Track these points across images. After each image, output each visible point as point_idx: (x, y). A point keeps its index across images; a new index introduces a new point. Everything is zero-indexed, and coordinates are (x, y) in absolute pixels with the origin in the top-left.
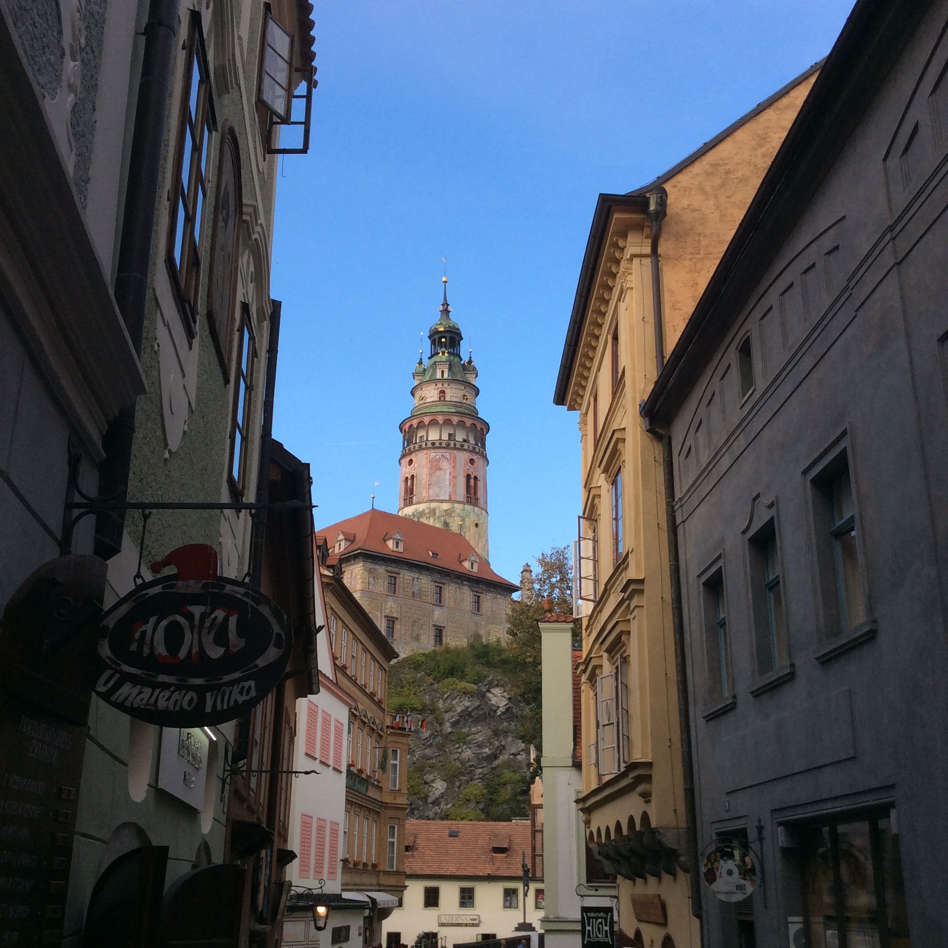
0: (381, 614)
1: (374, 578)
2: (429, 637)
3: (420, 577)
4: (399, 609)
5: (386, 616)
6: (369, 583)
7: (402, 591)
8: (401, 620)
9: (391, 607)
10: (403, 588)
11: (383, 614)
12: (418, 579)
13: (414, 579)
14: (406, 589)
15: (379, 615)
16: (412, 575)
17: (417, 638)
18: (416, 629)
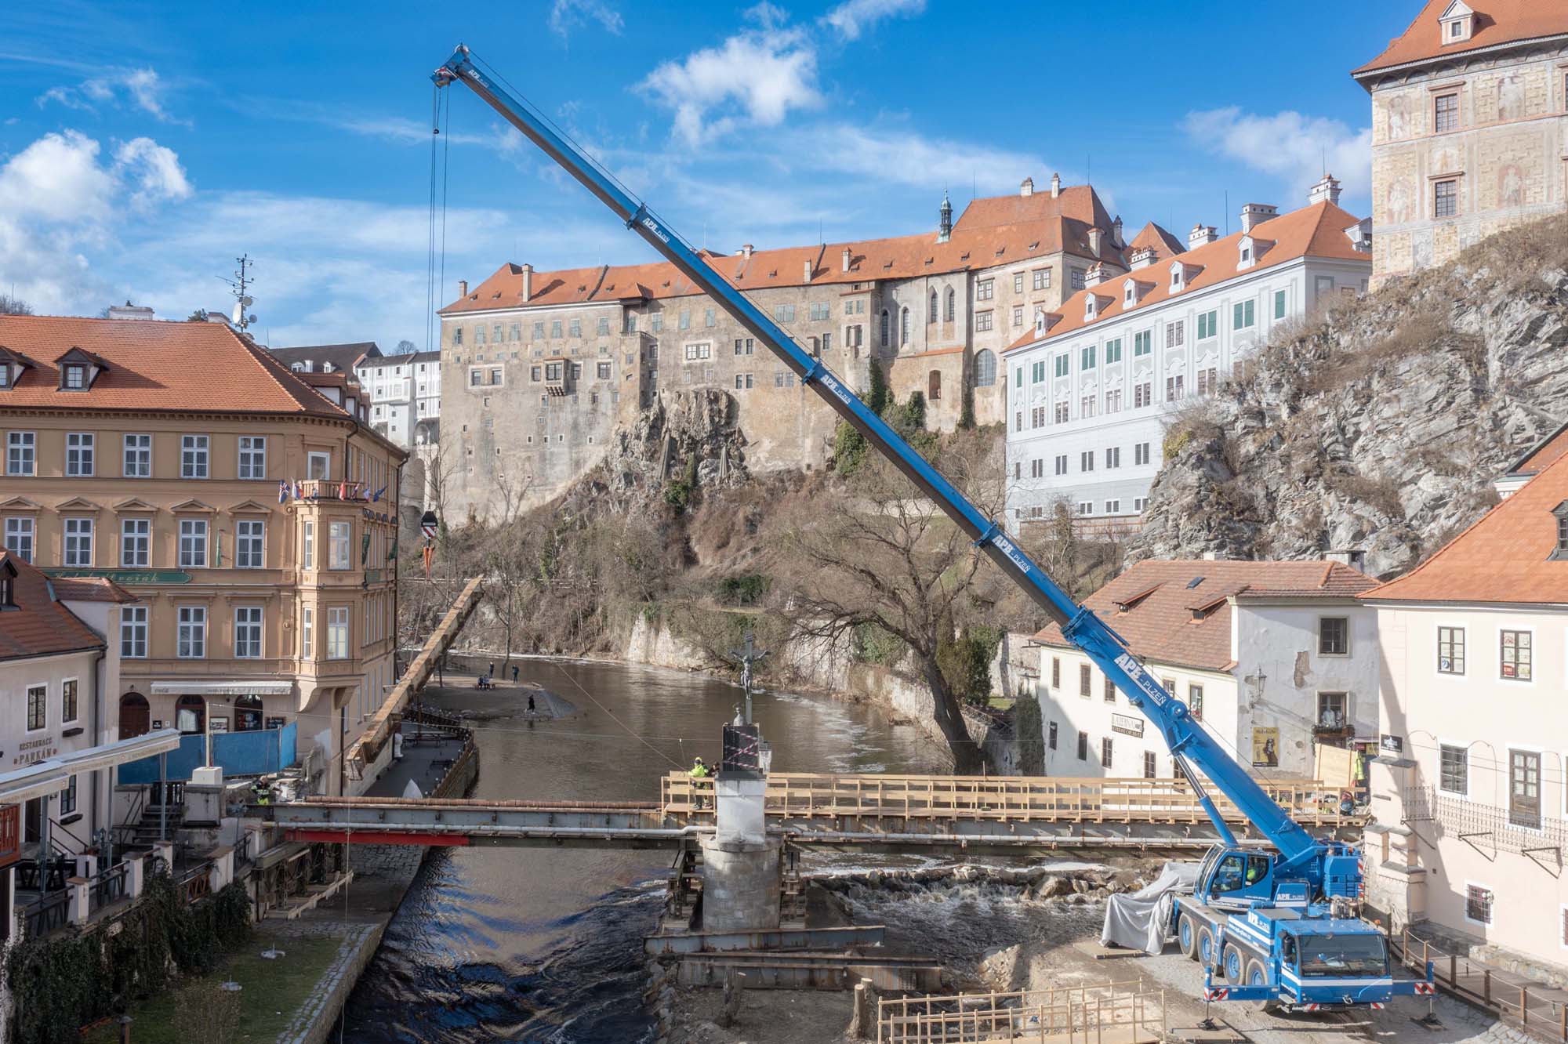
0: (1421, 175)
1: (1402, 114)
2: (1550, 187)
3: (1521, 71)
4: (1465, 155)
5: (1431, 179)
6: (1390, 127)
7: (1470, 115)
8: (1472, 177)
9: (1445, 156)
10: (1474, 109)
11: (1426, 175)
12: (1512, 78)
13: (1502, 81)
14: (1482, 110)
15: (1417, 180)
16: (1496, 76)
17: (1518, 197)
18: (1512, 182)
